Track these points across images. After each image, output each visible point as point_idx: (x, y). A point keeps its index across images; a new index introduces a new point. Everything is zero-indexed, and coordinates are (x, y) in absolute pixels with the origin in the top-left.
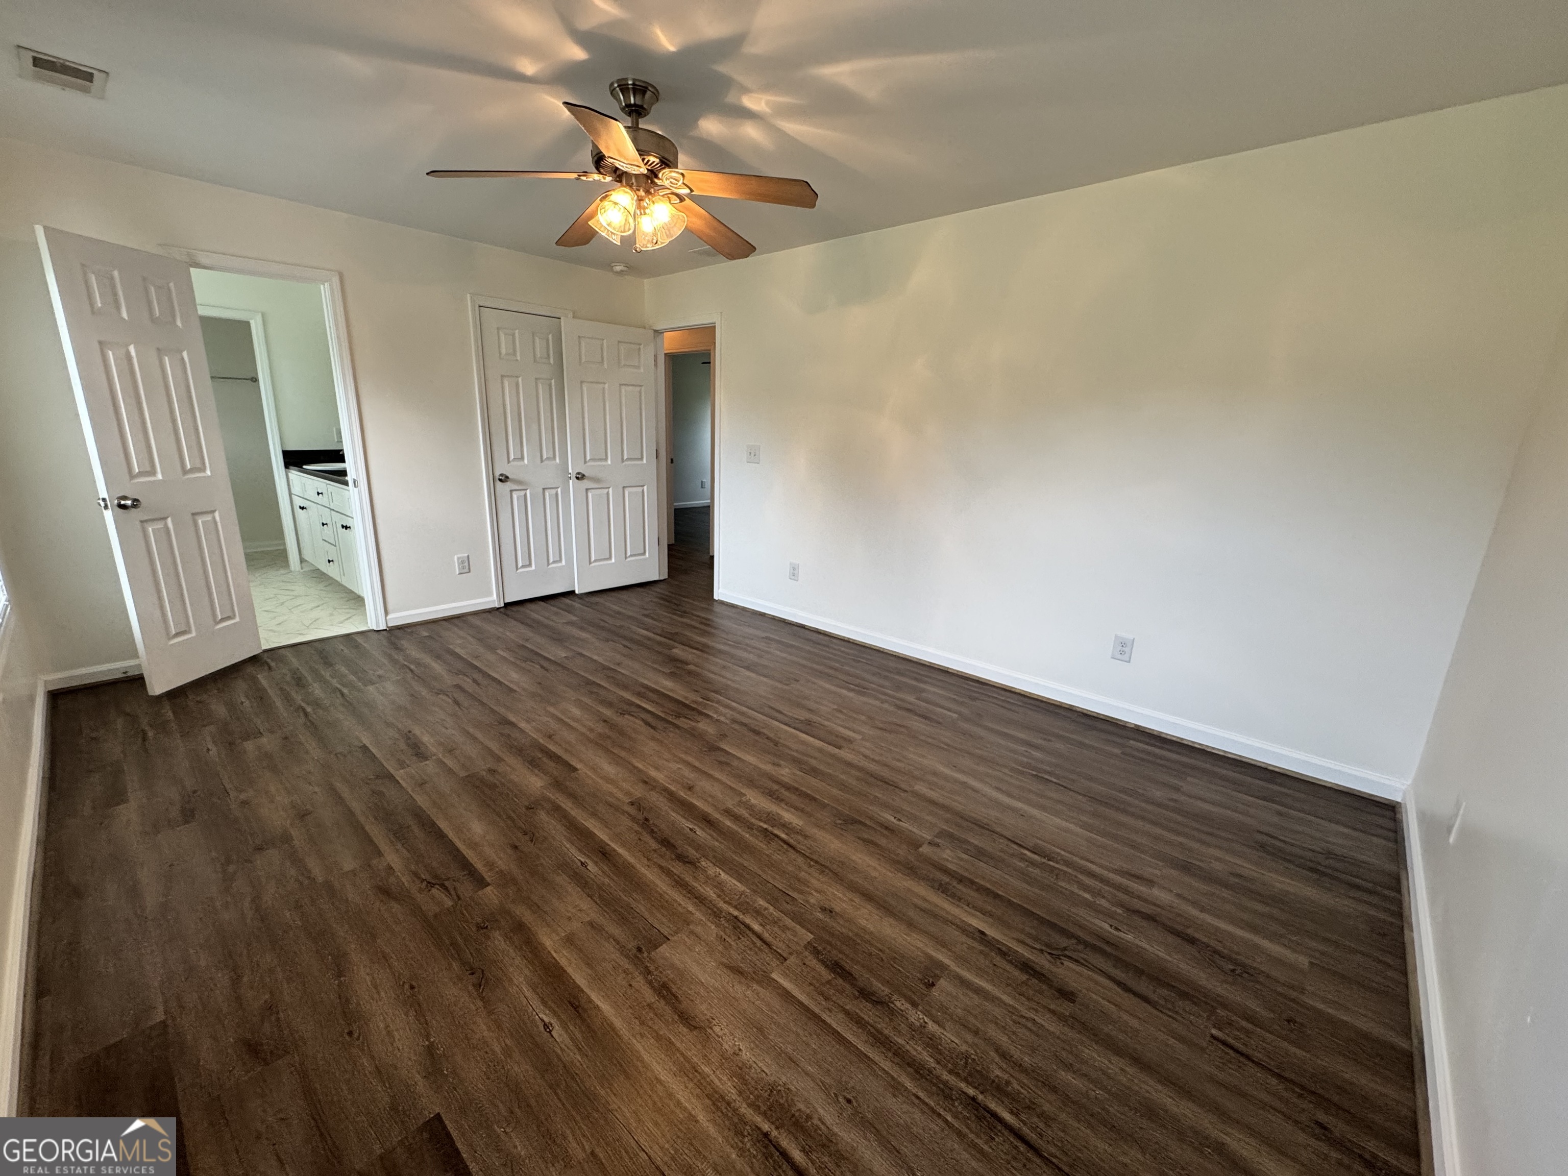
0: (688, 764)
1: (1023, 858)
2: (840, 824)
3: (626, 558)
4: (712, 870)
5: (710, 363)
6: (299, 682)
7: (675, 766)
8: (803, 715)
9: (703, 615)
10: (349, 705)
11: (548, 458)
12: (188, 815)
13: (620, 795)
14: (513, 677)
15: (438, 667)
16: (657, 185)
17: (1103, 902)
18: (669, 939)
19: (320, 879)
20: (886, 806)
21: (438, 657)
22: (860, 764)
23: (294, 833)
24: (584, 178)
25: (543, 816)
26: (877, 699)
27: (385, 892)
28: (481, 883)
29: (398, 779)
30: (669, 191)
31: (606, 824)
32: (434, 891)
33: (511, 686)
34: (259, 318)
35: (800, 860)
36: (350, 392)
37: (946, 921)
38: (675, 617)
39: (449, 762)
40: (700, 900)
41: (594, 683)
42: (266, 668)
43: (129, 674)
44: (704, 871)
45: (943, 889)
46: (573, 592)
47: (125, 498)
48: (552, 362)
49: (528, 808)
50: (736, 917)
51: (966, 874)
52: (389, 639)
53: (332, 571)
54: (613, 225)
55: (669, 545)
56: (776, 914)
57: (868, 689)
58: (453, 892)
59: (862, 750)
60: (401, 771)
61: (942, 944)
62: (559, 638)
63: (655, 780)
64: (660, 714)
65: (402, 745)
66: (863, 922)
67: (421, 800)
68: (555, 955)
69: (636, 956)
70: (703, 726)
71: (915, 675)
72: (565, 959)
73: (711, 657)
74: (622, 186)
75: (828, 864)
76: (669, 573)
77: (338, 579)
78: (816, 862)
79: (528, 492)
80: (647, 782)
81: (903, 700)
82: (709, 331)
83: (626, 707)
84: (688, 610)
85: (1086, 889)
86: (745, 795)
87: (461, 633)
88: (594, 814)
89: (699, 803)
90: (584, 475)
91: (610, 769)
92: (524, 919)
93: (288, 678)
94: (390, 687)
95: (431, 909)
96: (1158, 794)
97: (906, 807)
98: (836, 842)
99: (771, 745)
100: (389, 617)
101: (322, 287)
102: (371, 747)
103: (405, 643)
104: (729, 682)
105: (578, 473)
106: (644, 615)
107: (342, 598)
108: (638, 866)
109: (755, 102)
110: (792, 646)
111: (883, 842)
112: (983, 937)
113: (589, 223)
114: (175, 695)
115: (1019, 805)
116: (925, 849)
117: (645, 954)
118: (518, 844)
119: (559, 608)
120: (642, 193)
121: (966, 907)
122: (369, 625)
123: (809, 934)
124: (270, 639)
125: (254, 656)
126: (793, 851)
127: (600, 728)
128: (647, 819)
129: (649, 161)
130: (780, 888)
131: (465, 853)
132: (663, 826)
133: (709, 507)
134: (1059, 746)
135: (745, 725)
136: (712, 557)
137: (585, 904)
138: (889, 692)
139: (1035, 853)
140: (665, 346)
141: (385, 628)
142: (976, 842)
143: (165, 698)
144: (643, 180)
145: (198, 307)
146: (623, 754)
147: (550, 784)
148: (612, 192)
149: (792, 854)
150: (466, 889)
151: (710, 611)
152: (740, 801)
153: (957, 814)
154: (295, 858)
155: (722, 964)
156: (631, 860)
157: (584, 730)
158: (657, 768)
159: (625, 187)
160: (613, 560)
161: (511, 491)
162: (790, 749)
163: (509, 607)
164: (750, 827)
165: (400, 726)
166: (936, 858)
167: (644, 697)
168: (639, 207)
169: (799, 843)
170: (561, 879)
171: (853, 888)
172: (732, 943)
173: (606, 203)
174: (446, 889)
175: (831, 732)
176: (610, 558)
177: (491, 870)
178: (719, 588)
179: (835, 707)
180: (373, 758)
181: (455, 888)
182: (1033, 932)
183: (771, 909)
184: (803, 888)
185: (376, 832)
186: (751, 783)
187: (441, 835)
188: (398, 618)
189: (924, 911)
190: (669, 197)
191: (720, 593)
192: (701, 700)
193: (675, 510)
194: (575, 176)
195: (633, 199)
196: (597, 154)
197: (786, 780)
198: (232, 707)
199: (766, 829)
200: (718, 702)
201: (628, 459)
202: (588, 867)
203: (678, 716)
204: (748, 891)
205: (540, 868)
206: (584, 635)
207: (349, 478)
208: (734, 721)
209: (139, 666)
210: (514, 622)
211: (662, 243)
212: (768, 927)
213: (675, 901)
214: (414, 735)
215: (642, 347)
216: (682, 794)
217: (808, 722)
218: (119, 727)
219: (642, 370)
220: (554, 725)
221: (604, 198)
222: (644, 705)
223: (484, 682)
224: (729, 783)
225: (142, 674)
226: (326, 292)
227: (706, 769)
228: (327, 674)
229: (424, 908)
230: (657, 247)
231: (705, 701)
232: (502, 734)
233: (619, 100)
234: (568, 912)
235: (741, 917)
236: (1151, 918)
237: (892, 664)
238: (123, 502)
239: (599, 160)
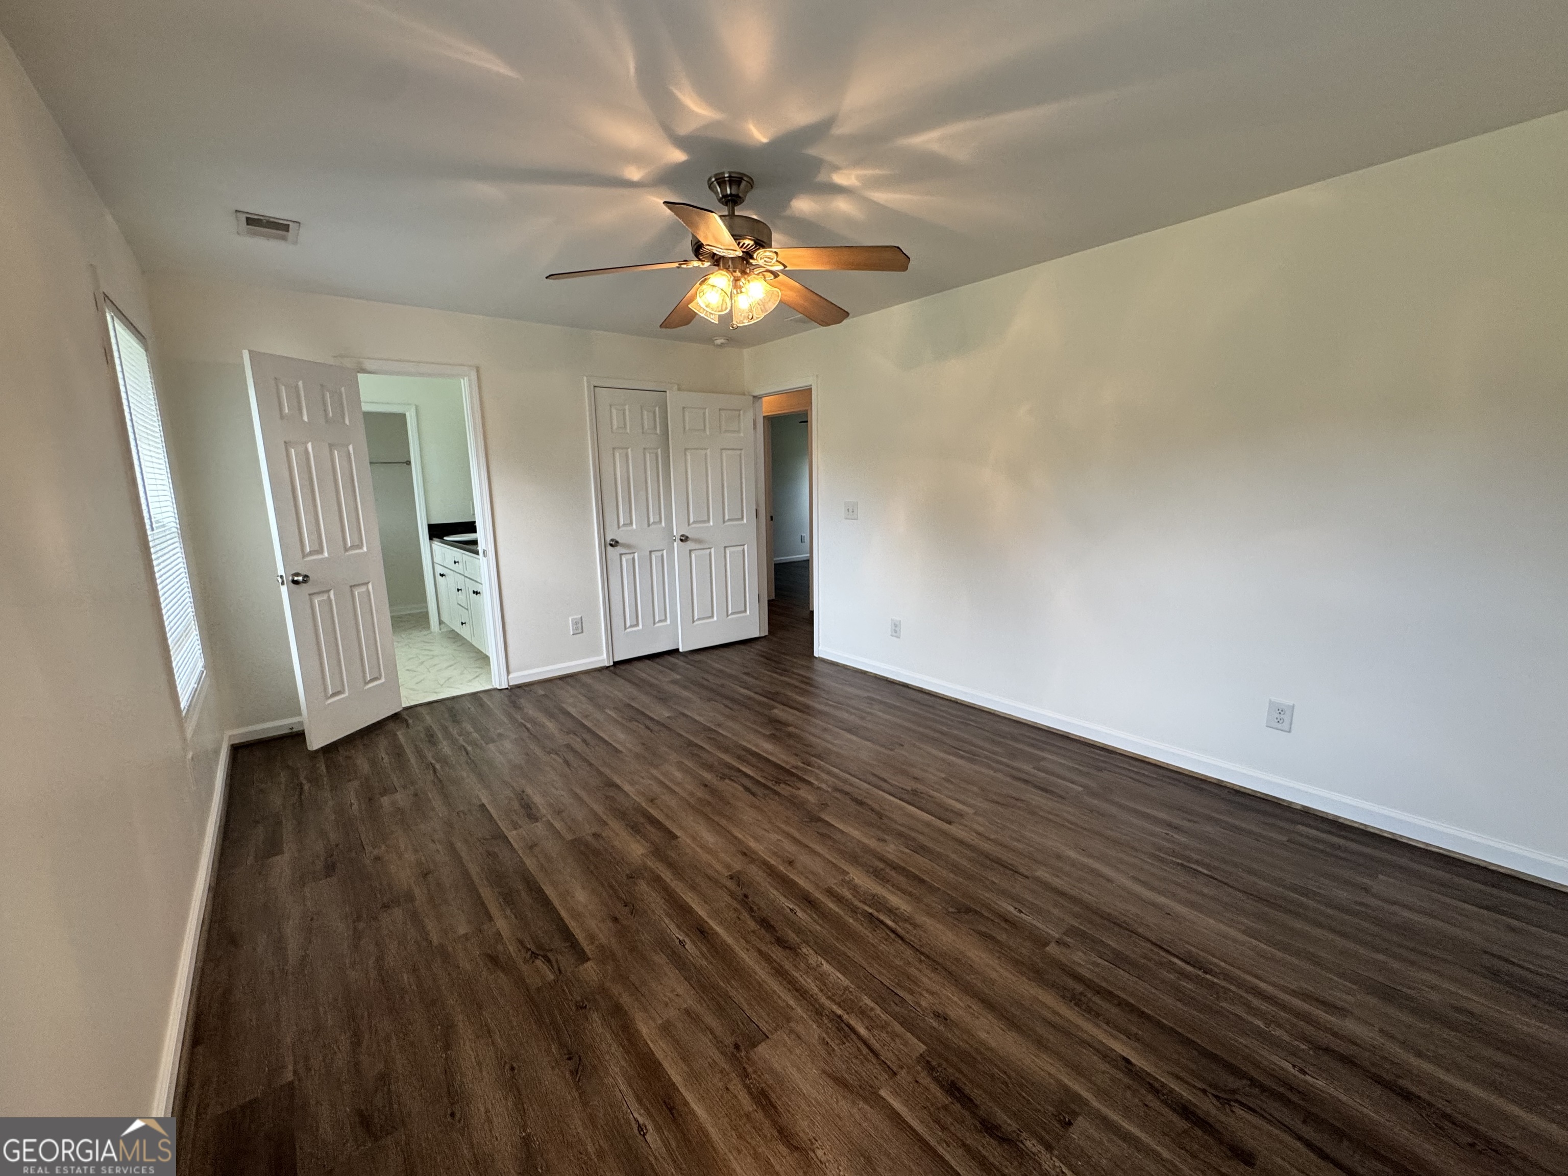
0: (788, 835)
1: (1172, 968)
2: (953, 913)
3: (728, 616)
4: (814, 959)
5: (807, 422)
6: (431, 738)
7: (774, 837)
8: (910, 785)
9: (803, 673)
10: (473, 764)
11: (654, 523)
12: (330, 869)
13: (718, 867)
14: (619, 737)
15: (551, 726)
16: (752, 265)
17: (1278, 1032)
18: (768, 1037)
19: (436, 942)
20: (1004, 893)
21: (551, 716)
22: (972, 843)
23: (417, 891)
24: (684, 266)
25: (643, 886)
26: (990, 767)
27: (494, 960)
28: (582, 957)
29: (511, 840)
30: (763, 270)
31: (705, 900)
32: (539, 963)
33: (617, 746)
34: (413, 409)
35: (909, 952)
36: (482, 472)
37: (1083, 1043)
38: (775, 675)
39: (558, 825)
40: (801, 993)
41: (696, 745)
42: (405, 726)
43: (294, 730)
44: (805, 957)
45: (1075, 1000)
46: (678, 649)
47: (297, 574)
48: (658, 431)
49: (630, 877)
50: (840, 1017)
51: (1104, 984)
52: (509, 697)
53: (464, 632)
54: (711, 306)
55: (769, 601)
56: (884, 1016)
57: (979, 756)
58: (556, 967)
59: (976, 826)
60: (514, 832)
61: (1077, 1070)
62: (663, 698)
63: (754, 852)
64: (760, 779)
65: (516, 805)
66: (983, 1035)
67: (531, 864)
68: (651, 1045)
69: (733, 1055)
70: (804, 793)
71: (1032, 742)
72: (661, 1050)
73: (813, 720)
74: (720, 269)
75: (941, 960)
76: (769, 631)
77: (469, 639)
78: (928, 957)
79: (636, 555)
80: (747, 854)
81: (1019, 770)
82: (806, 393)
83: (726, 771)
84: (788, 668)
85: (1256, 1012)
86: (848, 873)
87: (574, 692)
88: (693, 888)
89: (801, 882)
90: (687, 537)
91: (710, 838)
92: (621, 1001)
93: (423, 735)
94: (508, 745)
95: (534, 981)
96: (1343, 895)
97: (1028, 897)
98: (949, 934)
99: (873, 816)
100: (511, 676)
101: (462, 381)
102: (487, 806)
103: (523, 702)
104: (829, 746)
105: (682, 536)
106: (745, 674)
107: (472, 657)
108: (737, 949)
109: (844, 178)
110: (896, 707)
111: (1002, 937)
112: (1129, 1066)
113: (689, 306)
114: (329, 750)
115: (1161, 900)
116: (1052, 949)
117: (743, 1054)
118: (618, 916)
119: (662, 666)
120: (738, 274)
121: (1105, 1027)
122: (493, 684)
123: (921, 1044)
124: (411, 695)
125: (396, 714)
126: (900, 942)
127: (700, 793)
128: (746, 896)
129: (744, 244)
130: (888, 985)
131: (567, 922)
132: (762, 904)
133: (808, 560)
134: (1209, 829)
135: (847, 793)
136: (812, 612)
137: (682, 988)
138: (1002, 759)
139: (1188, 963)
140: (764, 410)
141: (507, 687)
142: (1114, 945)
143: (320, 754)
144: (738, 262)
145: (363, 404)
146: (723, 822)
147: (651, 852)
148: (711, 276)
149: (899, 944)
150: (566, 961)
151: (809, 668)
152: (842, 880)
153: (1087, 907)
154: (415, 918)
155: (824, 1072)
156: (730, 941)
157: (685, 795)
158: (757, 839)
159: (722, 270)
160: (715, 618)
161: (621, 555)
162: (896, 822)
163: (618, 666)
164: (854, 910)
165: (515, 785)
166: (1064, 961)
167: (744, 761)
168: (735, 286)
169: (908, 932)
170: (660, 959)
171: (968, 990)
172: (836, 1048)
173: (704, 287)
174: (549, 961)
175: (940, 805)
176: (712, 616)
177: (592, 943)
178: (819, 646)
179: (943, 775)
180: (491, 818)
181: (557, 961)
182: (1193, 1066)
183: (878, 1010)
184: (913, 987)
185: (488, 894)
186: (854, 859)
187: (545, 902)
188: (518, 677)
189: (1053, 1026)
190: (764, 275)
191: (822, 649)
192: (802, 765)
193: (776, 565)
194: (676, 265)
195: (729, 281)
196: (696, 243)
197: (890, 857)
198: (374, 763)
199: (871, 914)
200: (819, 768)
201: (729, 520)
202: (686, 946)
203: (778, 782)
204: (853, 986)
205: (639, 944)
206: (686, 694)
207: (480, 548)
208: (836, 789)
209: (301, 723)
210: (622, 681)
211: (757, 318)
212: (875, 1032)
213: (775, 992)
214: (527, 795)
215: (742, 412)
216: (782, 868)
217: (914, 792)
218: (283, 780)
219: (742, 435)
220: (656, 788)
221: (703, 282)
222: (744, 769)
223: (592, 742)
224: (830, 858)
225: (304, 730)
226: (465, 386)
227: (805, 841)
228: (455, 732)
229: (528, 981)
230: (752, 322)
231: (805, 766)
232: (607, 797)
233: (716, 193)
234: (665, 996)
235: (845, 1017)
236: (1347, 1061)
237: (1005, 728)
238: (296, 578)
239: (698, 249)
